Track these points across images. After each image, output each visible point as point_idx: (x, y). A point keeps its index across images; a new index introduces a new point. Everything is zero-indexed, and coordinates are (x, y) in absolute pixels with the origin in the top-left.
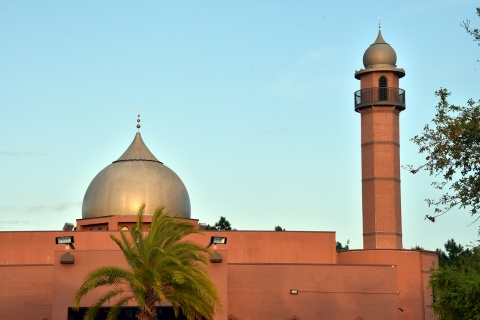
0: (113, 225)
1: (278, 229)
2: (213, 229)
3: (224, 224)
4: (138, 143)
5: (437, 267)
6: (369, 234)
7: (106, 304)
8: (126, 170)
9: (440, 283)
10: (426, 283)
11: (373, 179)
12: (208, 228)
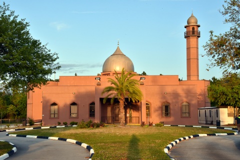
0: (111, 74)
1: (161, 75)
2: (141, 75)
3: (144, 74)
4: (118, 49)
5: (209, 85)
6: (189, 76)
7: (109, 97)
8: (114, 58)
9: (210, 90)
10: (206, 90)
11: (190, 59)
12: (140, 75)
